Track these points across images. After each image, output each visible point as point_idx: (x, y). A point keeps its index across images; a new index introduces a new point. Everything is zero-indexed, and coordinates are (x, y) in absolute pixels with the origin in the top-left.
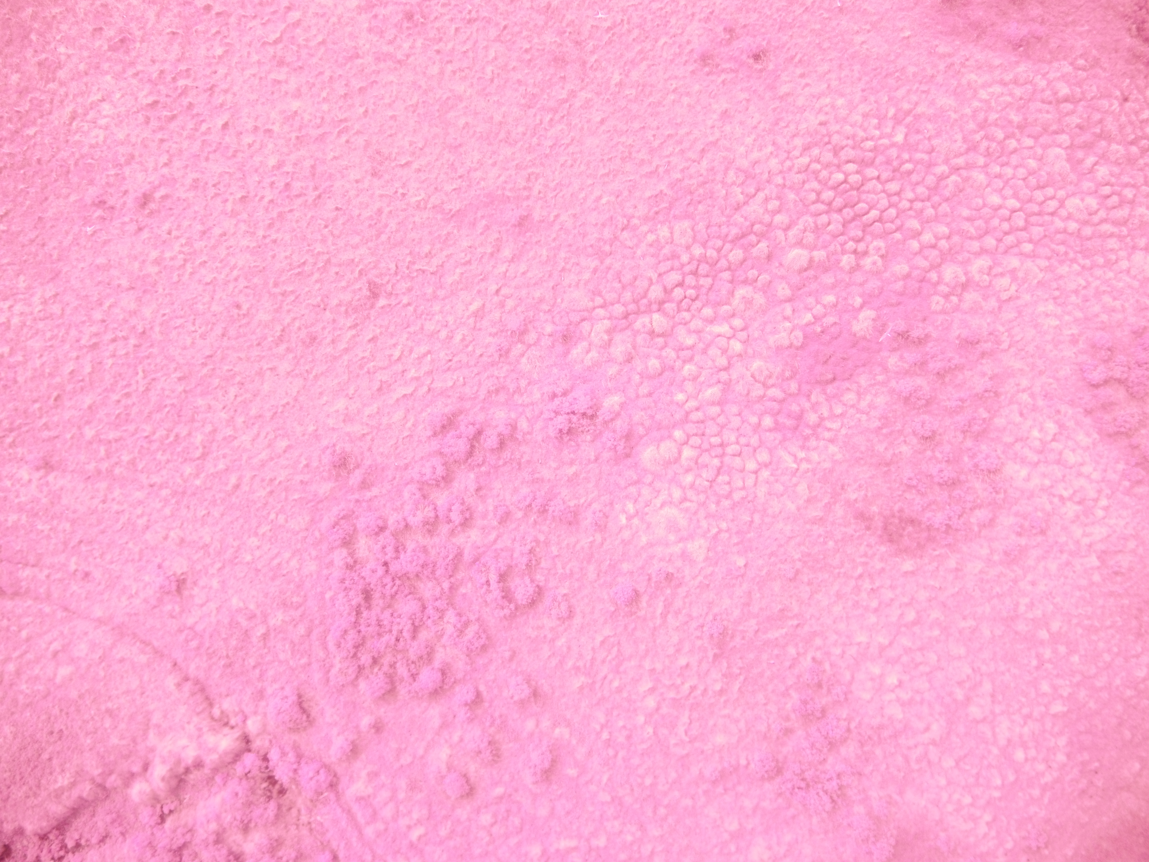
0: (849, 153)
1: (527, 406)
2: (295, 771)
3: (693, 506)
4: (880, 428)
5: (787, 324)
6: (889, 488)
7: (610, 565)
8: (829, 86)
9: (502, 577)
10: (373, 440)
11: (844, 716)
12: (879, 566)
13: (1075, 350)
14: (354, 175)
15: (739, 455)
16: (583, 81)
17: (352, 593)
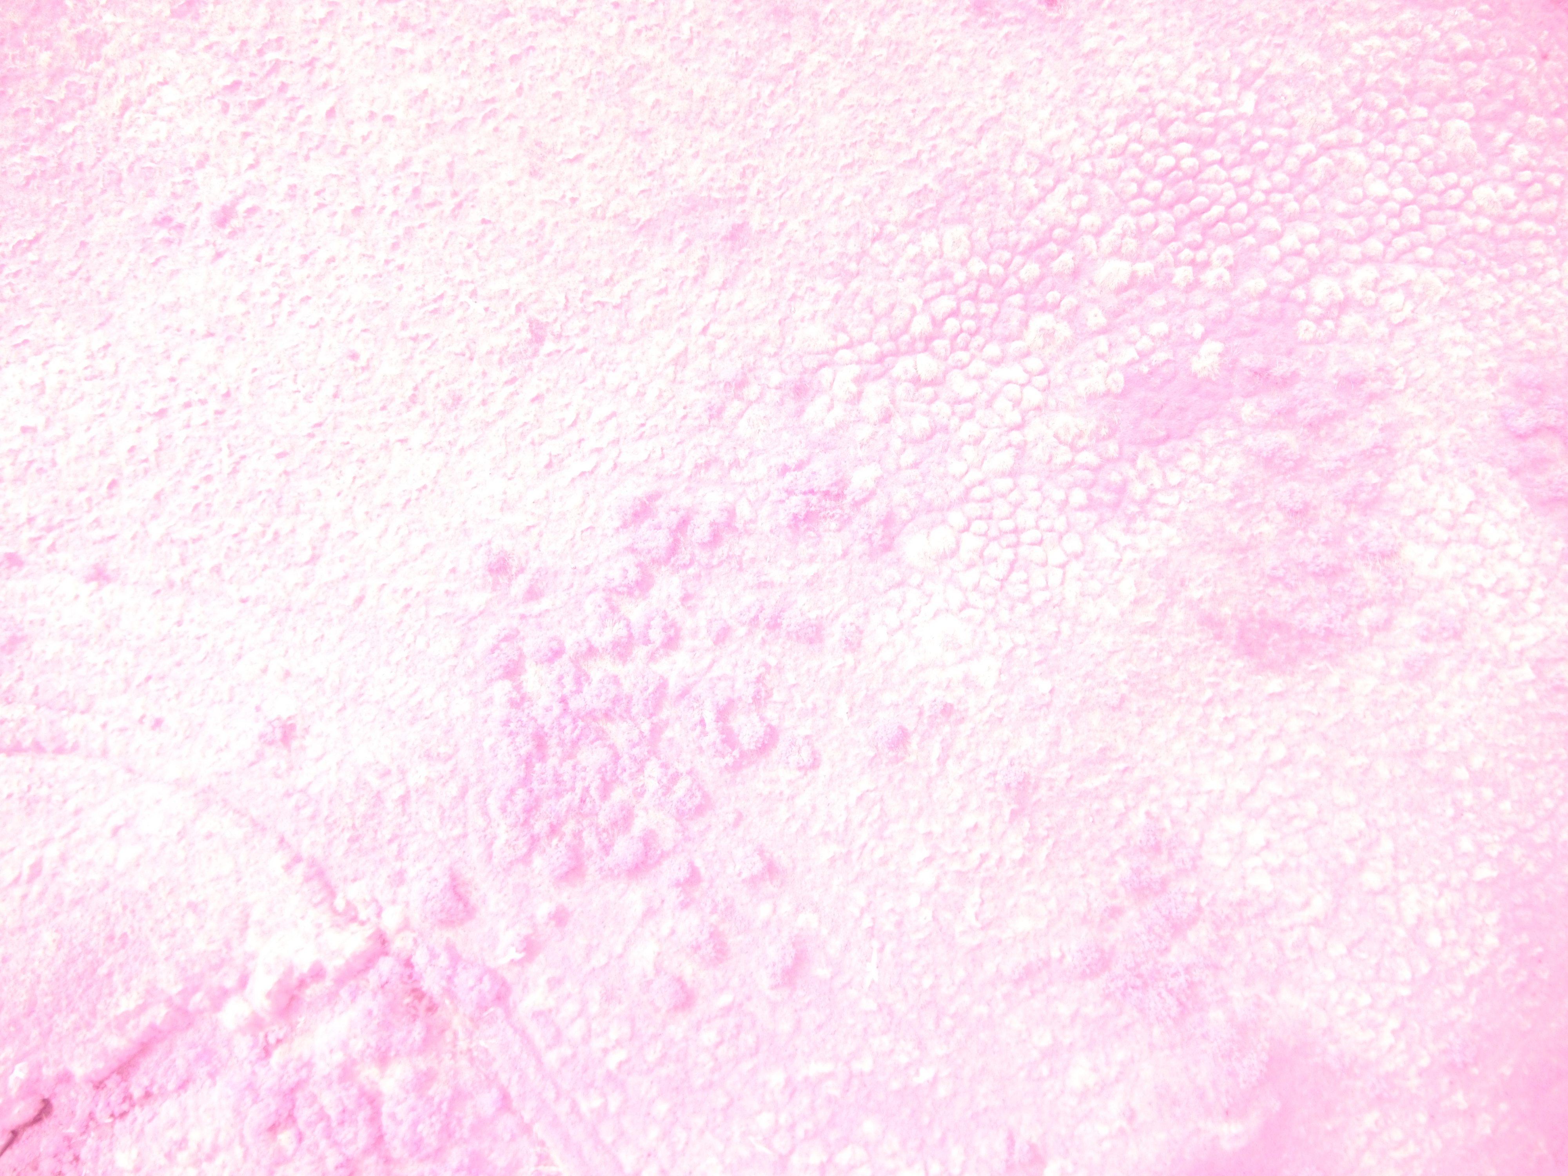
0: (1180, 128)
1: (749, 484)
2: (450, 979)
3: (978, 615)
4: (1232, 502)
5: (1102, 365)
6: (1246, 583)
7: (866, 696)
8: (1150, 40)
9: (723, 713)
10: (541, 535)
11: (1192, 890)
12: (1234, 686)
13: (1493, 390)
14: (507, 173)
15: (1040, 543)
16: (814, 39)
17: (520, 739)
